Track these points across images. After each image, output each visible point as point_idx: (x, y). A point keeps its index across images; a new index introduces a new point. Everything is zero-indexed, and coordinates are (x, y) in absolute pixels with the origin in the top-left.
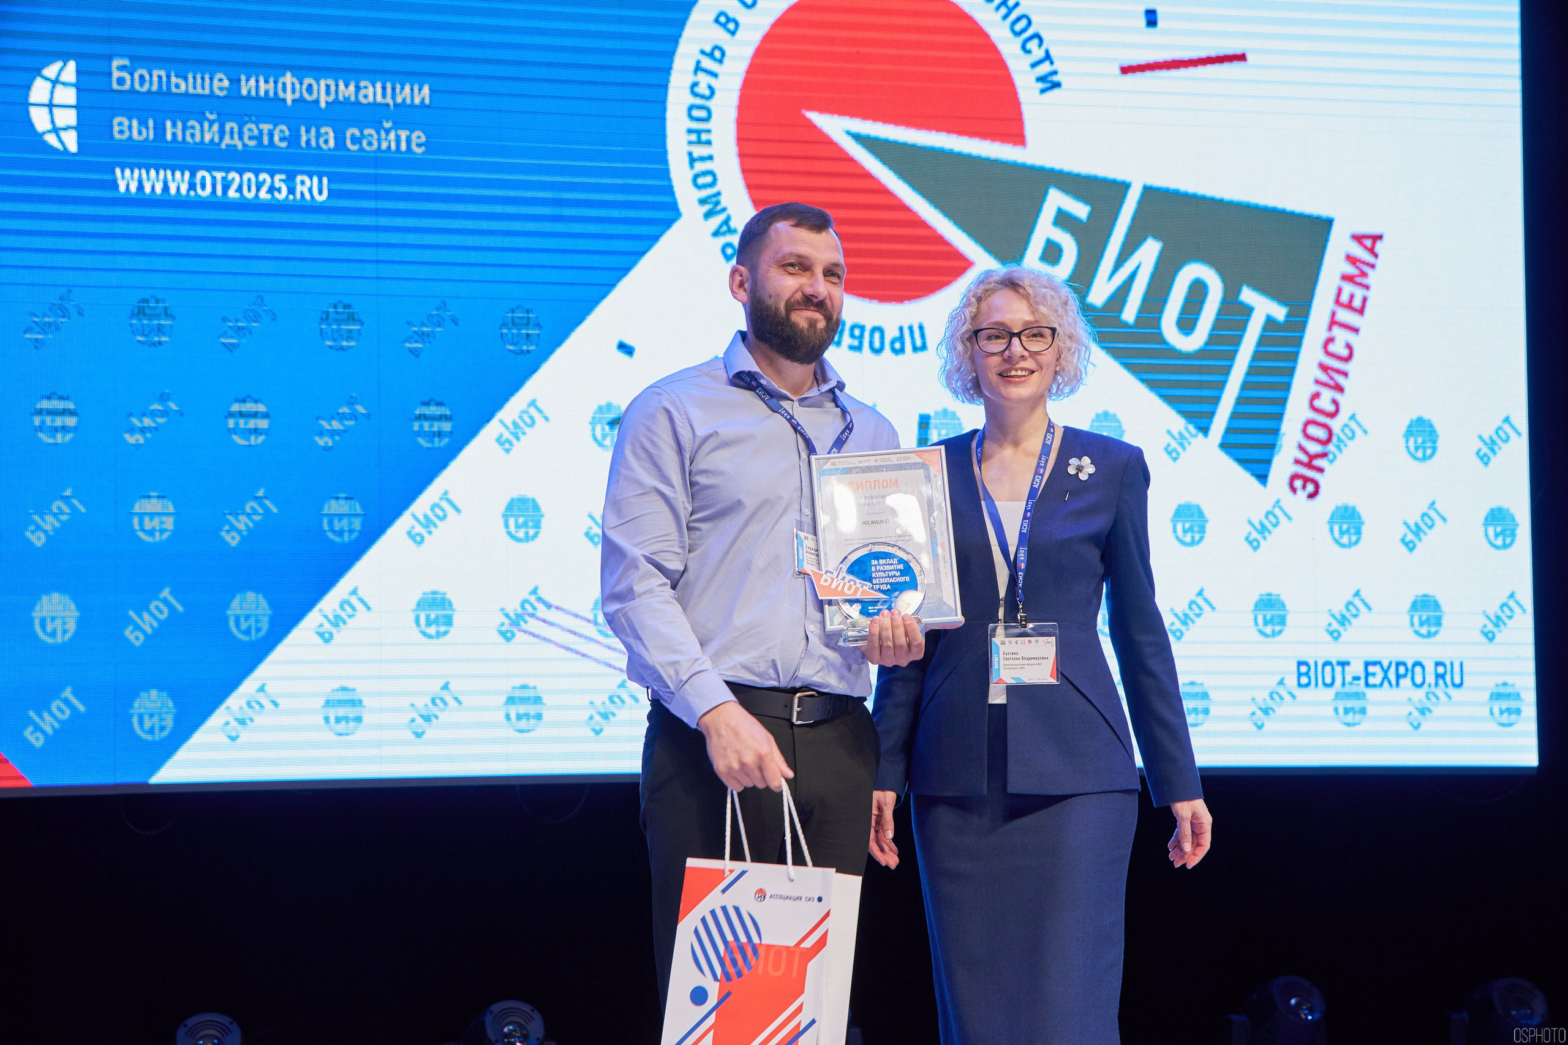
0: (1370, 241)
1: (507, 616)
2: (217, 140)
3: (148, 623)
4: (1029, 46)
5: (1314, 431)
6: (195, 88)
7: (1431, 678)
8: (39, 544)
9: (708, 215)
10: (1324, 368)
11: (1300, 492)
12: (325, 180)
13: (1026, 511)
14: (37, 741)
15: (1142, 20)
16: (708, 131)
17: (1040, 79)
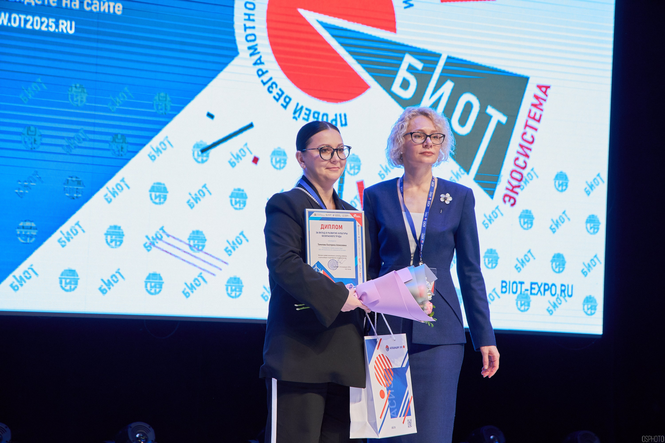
0: (545, 88)
1: (149, 239)
5: (515, 175)
7: (559, 292)
9: (251, 55)
10: (521, 146)
11: (507, 203)
12: (73, 23)
13: (424, 217)
16: (253, 15)
17: (404, 2)
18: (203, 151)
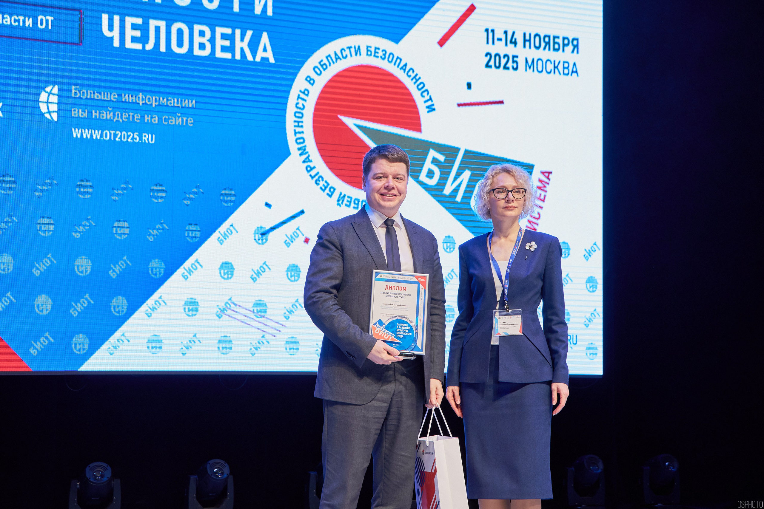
0: (547, 174)
1: (219, 309)
2: (112, 118)
3: (79, 308)
4: (424, 94)
6: (104, 97)
8: (37, 275)
9: (301, 154)
10: (530, 222)
12: (154, 135)
14: (35, 353)
15: (466, 86)
16: (302, 122)
17: (427, 107)
18: (263, 234)
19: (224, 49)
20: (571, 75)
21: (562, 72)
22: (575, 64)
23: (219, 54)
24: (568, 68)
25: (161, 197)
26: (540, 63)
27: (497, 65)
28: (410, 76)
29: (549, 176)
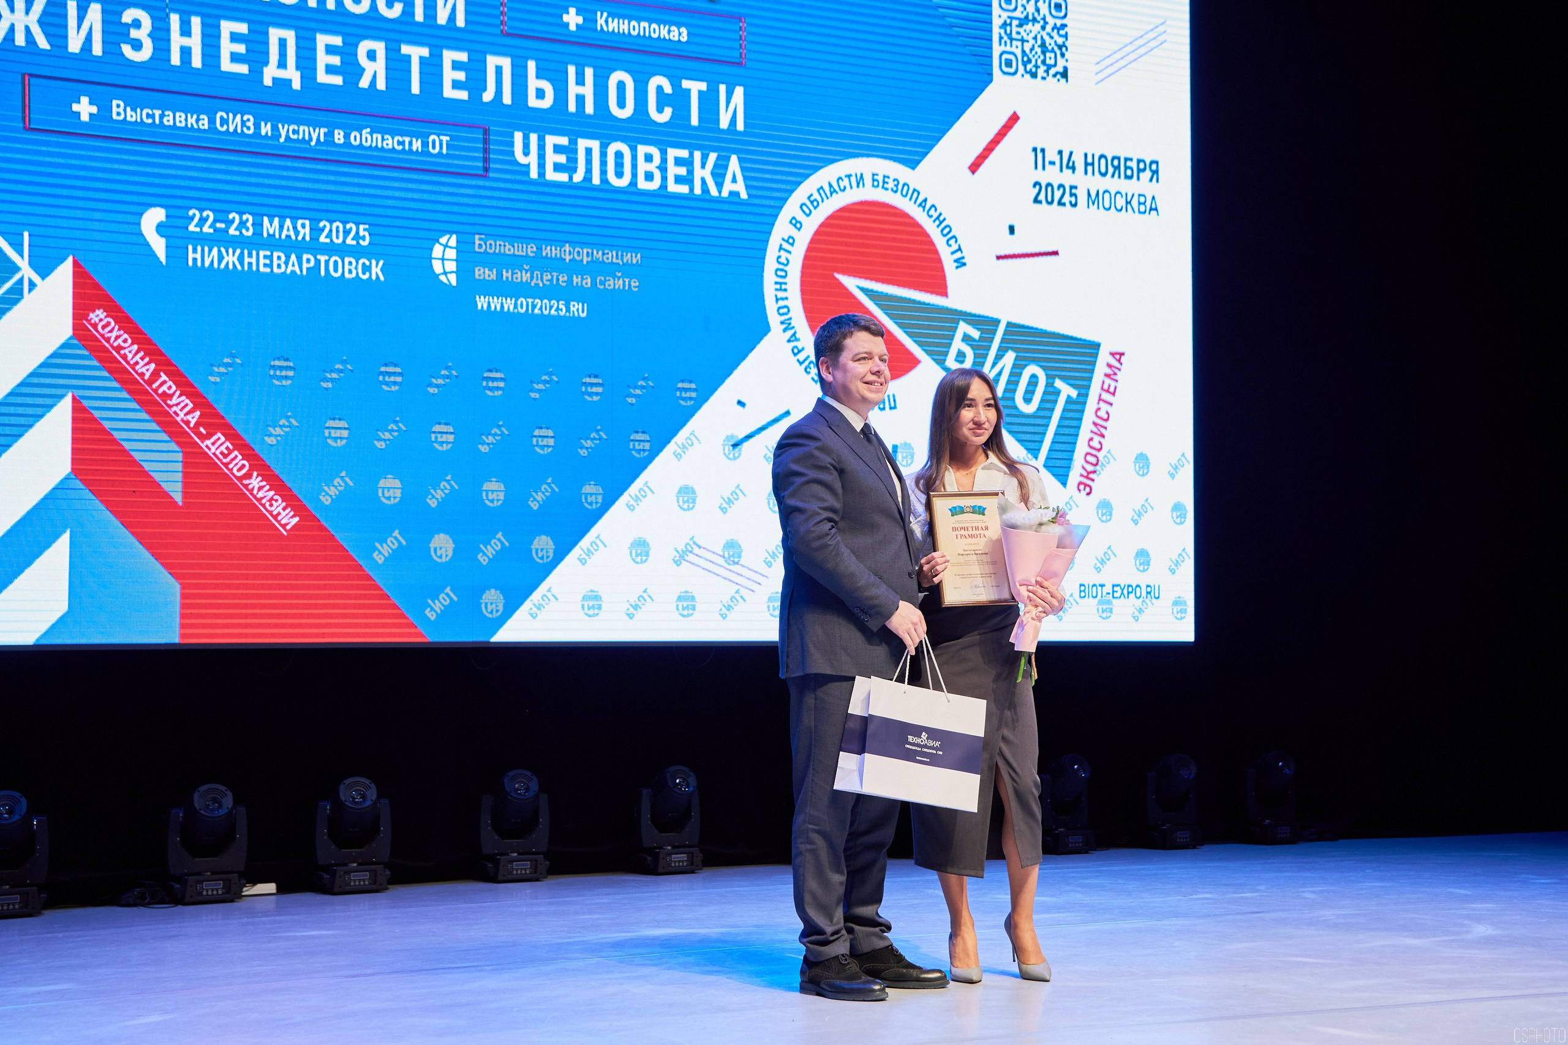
0: (1118, 355)
1: (677, 551)
2: (529, 281)
3: (490, 552)
4: (950, 242)
5: (1090, 459)
6: (518, 251)
7: (1144, 594)
8: (433, 506)
9: (785, 330)
10: (1095, 424)
11: (1082, 492)
12: (585, 305)
14: (432, 616)
15: (1008, 231)
16: (786, 284)
17: (956, 261)
18: (735, 445)
19: (679, 180)
20: (1149, 213)
21: (1136, 209)
22: (1153, 198)
23: (673, 187)
24: (1144, 203)
25: (597, 394)
26: (1107, 195)
27: (1050, 199)
28: (931, 216)
29: (1120, 358)
